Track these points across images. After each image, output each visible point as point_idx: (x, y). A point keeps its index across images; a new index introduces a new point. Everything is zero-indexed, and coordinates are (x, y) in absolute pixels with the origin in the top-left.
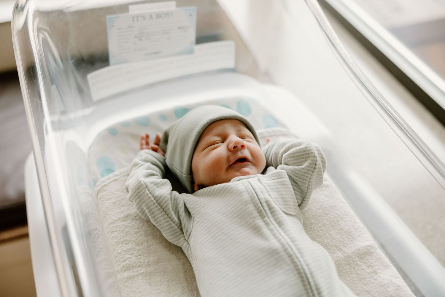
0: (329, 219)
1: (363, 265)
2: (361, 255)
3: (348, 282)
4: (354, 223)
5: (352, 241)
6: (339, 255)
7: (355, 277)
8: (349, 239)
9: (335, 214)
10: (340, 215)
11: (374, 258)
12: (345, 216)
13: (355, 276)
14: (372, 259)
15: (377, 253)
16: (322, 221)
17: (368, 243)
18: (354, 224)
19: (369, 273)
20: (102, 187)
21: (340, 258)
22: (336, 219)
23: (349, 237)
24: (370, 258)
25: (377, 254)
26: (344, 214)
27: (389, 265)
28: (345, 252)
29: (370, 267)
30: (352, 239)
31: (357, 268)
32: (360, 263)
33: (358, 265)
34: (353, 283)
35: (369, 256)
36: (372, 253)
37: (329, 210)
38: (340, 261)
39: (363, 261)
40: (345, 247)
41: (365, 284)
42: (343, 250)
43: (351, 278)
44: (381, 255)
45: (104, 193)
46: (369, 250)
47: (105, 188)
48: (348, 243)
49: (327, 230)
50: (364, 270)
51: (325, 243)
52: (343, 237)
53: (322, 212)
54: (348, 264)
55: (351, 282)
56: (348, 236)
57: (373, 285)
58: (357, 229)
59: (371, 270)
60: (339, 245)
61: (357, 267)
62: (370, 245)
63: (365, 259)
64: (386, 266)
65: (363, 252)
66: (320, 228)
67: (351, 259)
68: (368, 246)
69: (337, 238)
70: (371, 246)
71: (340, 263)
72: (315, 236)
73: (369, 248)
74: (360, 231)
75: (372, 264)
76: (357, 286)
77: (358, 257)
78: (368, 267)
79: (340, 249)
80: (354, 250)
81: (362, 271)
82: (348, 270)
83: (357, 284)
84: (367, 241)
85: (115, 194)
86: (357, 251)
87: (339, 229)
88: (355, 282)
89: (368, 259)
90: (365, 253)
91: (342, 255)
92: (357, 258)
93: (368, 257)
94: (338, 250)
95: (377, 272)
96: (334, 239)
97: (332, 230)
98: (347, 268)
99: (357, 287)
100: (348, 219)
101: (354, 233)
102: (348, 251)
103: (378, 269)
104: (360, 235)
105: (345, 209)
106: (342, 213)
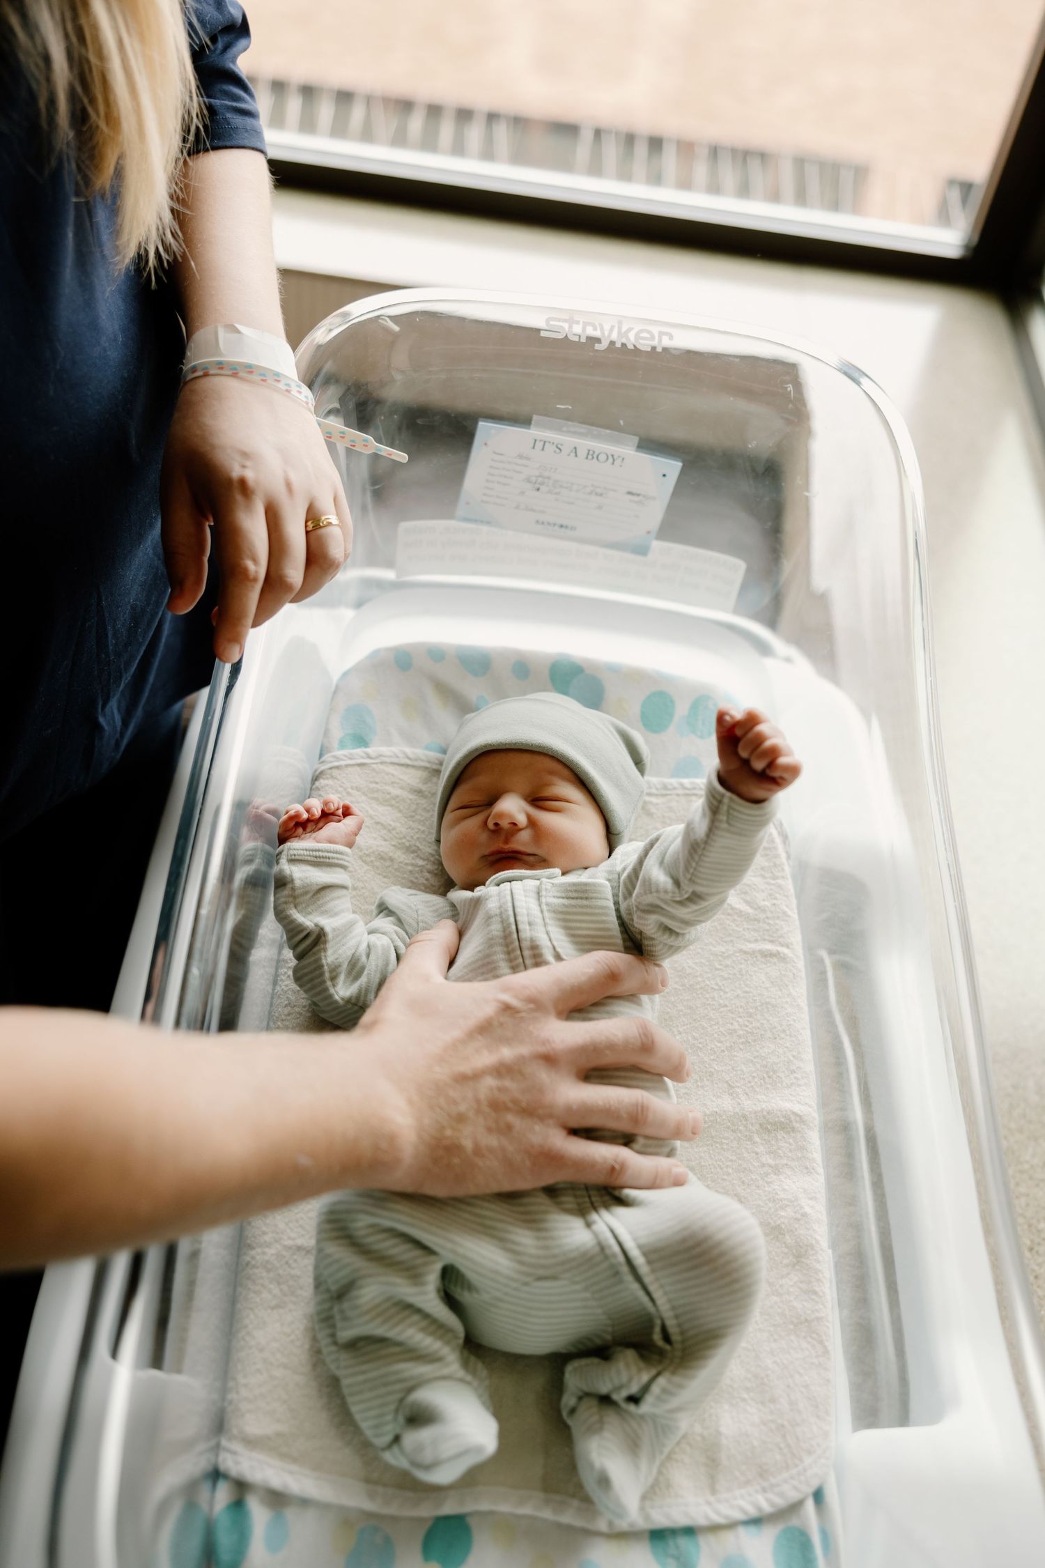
0: (747, 1026)
1: (762, 1144)
2: (769, 1123)
3: (714, 1162)
4: (794, 1056)
5: (767, 1088)
6: (724, 1105)
7: (732, 1161)
8: (765, 1083)
9: (765, 1022)
10: (775, 1028)
11: (791, 1141)
12: (783, 1036)
13: (734, 1158)
14: (786, 1142)
15: (805, 1135)
16: (732, 1024)
17: (797, 1108)
18: (792, 1058)
19: (763, 1165)
20: (331, 768)
21: (724, 1111)
22: (763, 1032)
23: (767, 1080)
24: (784, 1138)
25: (803, 1137)
26: (784, 1031)
27: (813, 1169)
28: (740, 1104)
29: (772, 1155)
30: (769, 1086)
31: (747, 1145)
32: (757, 1139)
33: (750, 1139)
34: (721, 1169)
35: (784, 1132)
36: (793, 1129)
37: (759, 1008)
38: (720, 1116)
39: (766, 1137)
40: (747, 1094)
41: (743, 1183)
42: (740, 1099)
43: (723, 1159)
44: (810, 1143)
45: (330, 782)
46: (791, 1121)
47: (335, 772)
48: (757, 1090)
49: (731, 1046)
50: (757, 1154)
51: (711, 1069)
52: (755, 1074)
53: (741, 1007)
54: (732, 1130)
55: (718, 1165)
56: (765, 1075)
57: (758, 1191)
58: (793, 1072)
59: (771, 1162)
60: (738, 1087)
61: (748, 1143)
62: (799, 1112)
63: (773, 1135)
64: (807, 1168)
65: (777, 1119)
66: (718, 1035)
67: (744, 1123)
68: (795, 1114)
69: (742, 1070)
70: (800, 1116)
71: (718, 1120)
72: (700, 1046)
73: (793, 1118)
74: (796, 1078)
75: (780, 1152)
76: (725, 1177)
77: (760, 1124)
78: (770, 1152)
79: (735, 1095)
80: (759, 1109)
81: (754, 1155)
82: (725, 1141)
83: (729, 1174)
84: (799, 1103)
85: (348, 793)
86: (765, 1113)
87: (756, 1054)
88: (725, 1169)
89: (780, 1137)
90: (779, 1124)
91: (730, 1107)
92: (757, 1126)
93: (781, 1134)
94: (729, 1094)
95: (781, 1170)
96: (733, 1069)
97: (741, 1049)
98: (726, 1135)
99: (724, 1180)
100: (788, 1045)
101: (782, 1075)
102: (748, 1105)
103: (787, 1165)
104: (792, 1084)
105: (794, 1021)
106: (781, 1025)
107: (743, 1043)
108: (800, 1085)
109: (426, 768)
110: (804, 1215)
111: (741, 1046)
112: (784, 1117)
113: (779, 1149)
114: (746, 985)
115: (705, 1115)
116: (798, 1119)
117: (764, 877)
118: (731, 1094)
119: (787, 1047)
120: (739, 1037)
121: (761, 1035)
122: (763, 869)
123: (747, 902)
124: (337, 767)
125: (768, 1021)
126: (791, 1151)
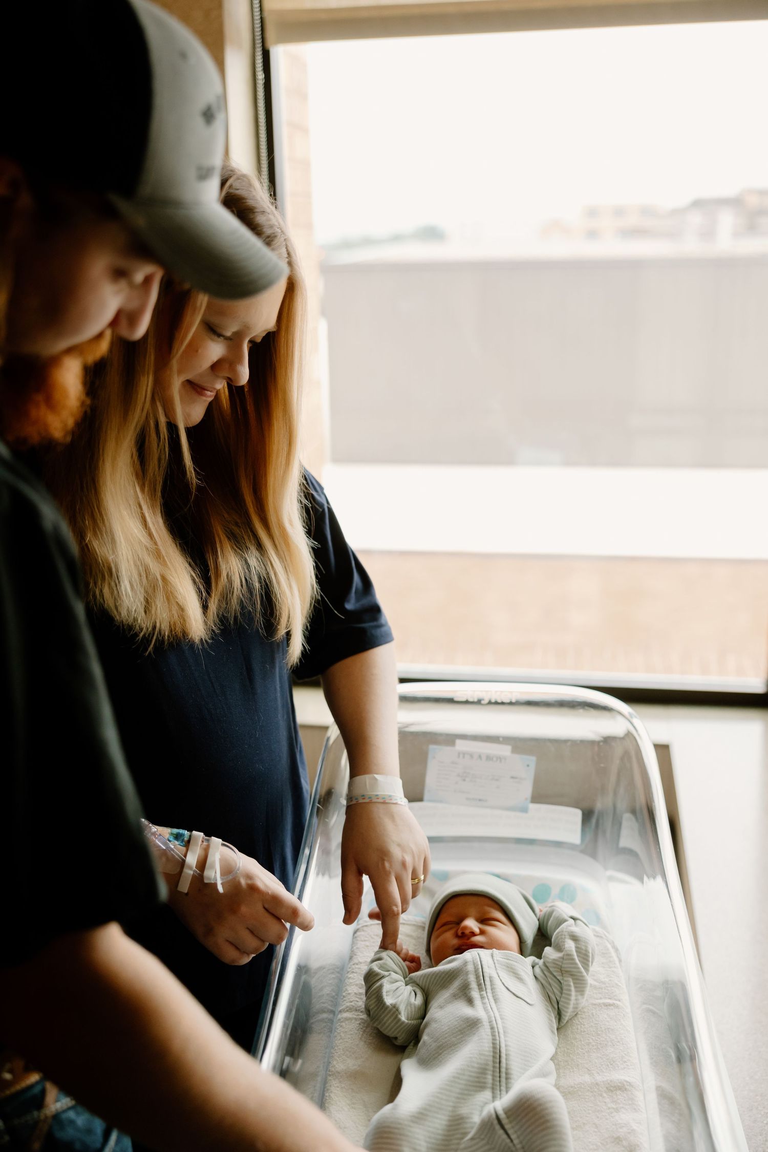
1: (608, 1098)
2: (612, 1087)
4: (625, 1054)
5: (611, 1070)
7: (591, 1107)
10: (613, 1040)
11: (625, 1095)
12: (618, 1044)
16: (588, 1040)
17: (627, 1079)
18: (624, 1055)
19: (609, 1108)
23: (610, 1066)
25: (632, 1094)
28: (594, 1078)
29: (614, 1103)
33: (601, 1095)
34: (585, 1111)
36: (626, 1089)
37: (604, 1031)
38: (584, 1084)
39: (611, 1094)
40: (599, 1074)
41: (598, 1117)
42: (595, 1076)
45: (362, 933)
46: (624, 1085)
47: (365, 928)
48: (604, 1071)
50: (605, 1102)
52: (602, 1063)
53: (594, 1031)
54: (591, 1091)
57: (607, 1121)
58: (625, 1062)
59: (614, 1107)
60: (593, 1070)
61: (600, 1098)
62: (629, 1081)
63: (615, 1093)
64: (635, 1109)
65: (616, 1085)
67: (597, 1087)
70: (629, 1083)
73: (625, 1083)
75: (619, 1101)
76: (588, 1115)
77: (607, 1088)
79: (592, 1075)
80: (606, 1080)
83: (589, 1114)
86: (609, 1082)
87: (603, 1054)
90: (617, 1088)
91: (589, 1080)
92: (605, 1089)
93: (618, 1092)
94: (588, 1074)
95: (620, 1110)
98: (587, 1094)
100: (621, 1048)
101: (619, 1064)
102: (599, 1078)
103: (623, 1107)
104: (624, 1068)
105: (625, 1037)
106: (617, 1039)
107: (595, 1049)
108: (629, 1069)
109: (414, 925)
110: (633, 1130)
111: (594, 1051)
112: (620, 1083)
113: (618, 1099)
114: (596, 1021)
115: (575, 1084)
116: (628, 1084)
117: (604, 967)
118: (590, 1074)
119: (621, 1050)
120: (593, 1046)
121: (606, 1044)
122: (603, 963)
123: (595, 980)
124: (366, 926)
125: (609, 1037)
126: (625, 1100)
